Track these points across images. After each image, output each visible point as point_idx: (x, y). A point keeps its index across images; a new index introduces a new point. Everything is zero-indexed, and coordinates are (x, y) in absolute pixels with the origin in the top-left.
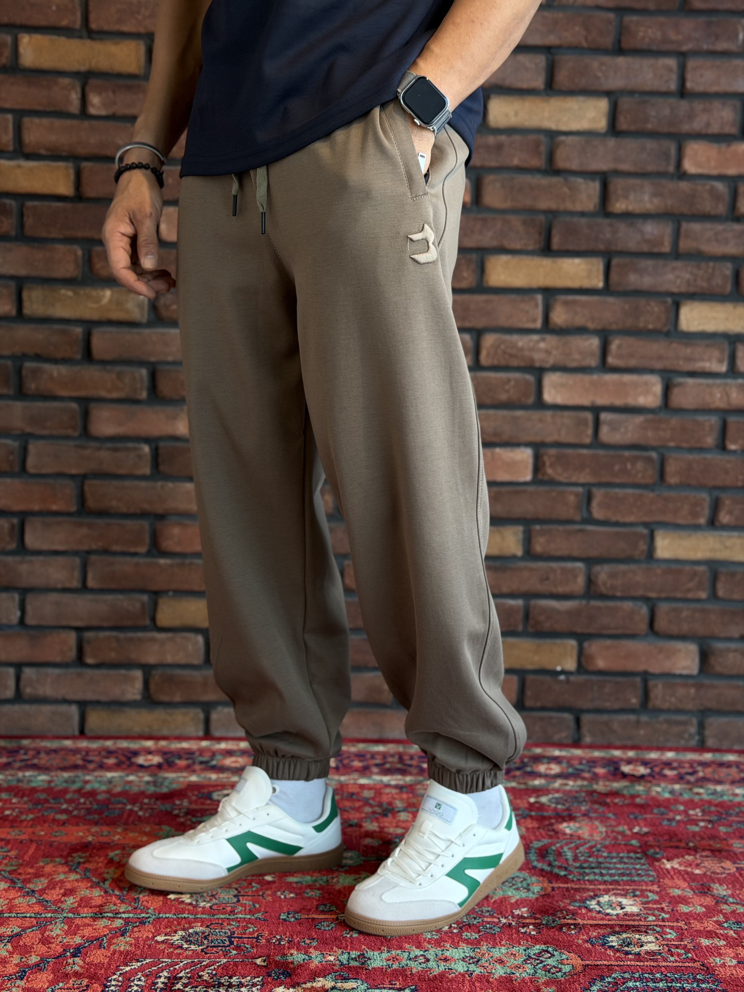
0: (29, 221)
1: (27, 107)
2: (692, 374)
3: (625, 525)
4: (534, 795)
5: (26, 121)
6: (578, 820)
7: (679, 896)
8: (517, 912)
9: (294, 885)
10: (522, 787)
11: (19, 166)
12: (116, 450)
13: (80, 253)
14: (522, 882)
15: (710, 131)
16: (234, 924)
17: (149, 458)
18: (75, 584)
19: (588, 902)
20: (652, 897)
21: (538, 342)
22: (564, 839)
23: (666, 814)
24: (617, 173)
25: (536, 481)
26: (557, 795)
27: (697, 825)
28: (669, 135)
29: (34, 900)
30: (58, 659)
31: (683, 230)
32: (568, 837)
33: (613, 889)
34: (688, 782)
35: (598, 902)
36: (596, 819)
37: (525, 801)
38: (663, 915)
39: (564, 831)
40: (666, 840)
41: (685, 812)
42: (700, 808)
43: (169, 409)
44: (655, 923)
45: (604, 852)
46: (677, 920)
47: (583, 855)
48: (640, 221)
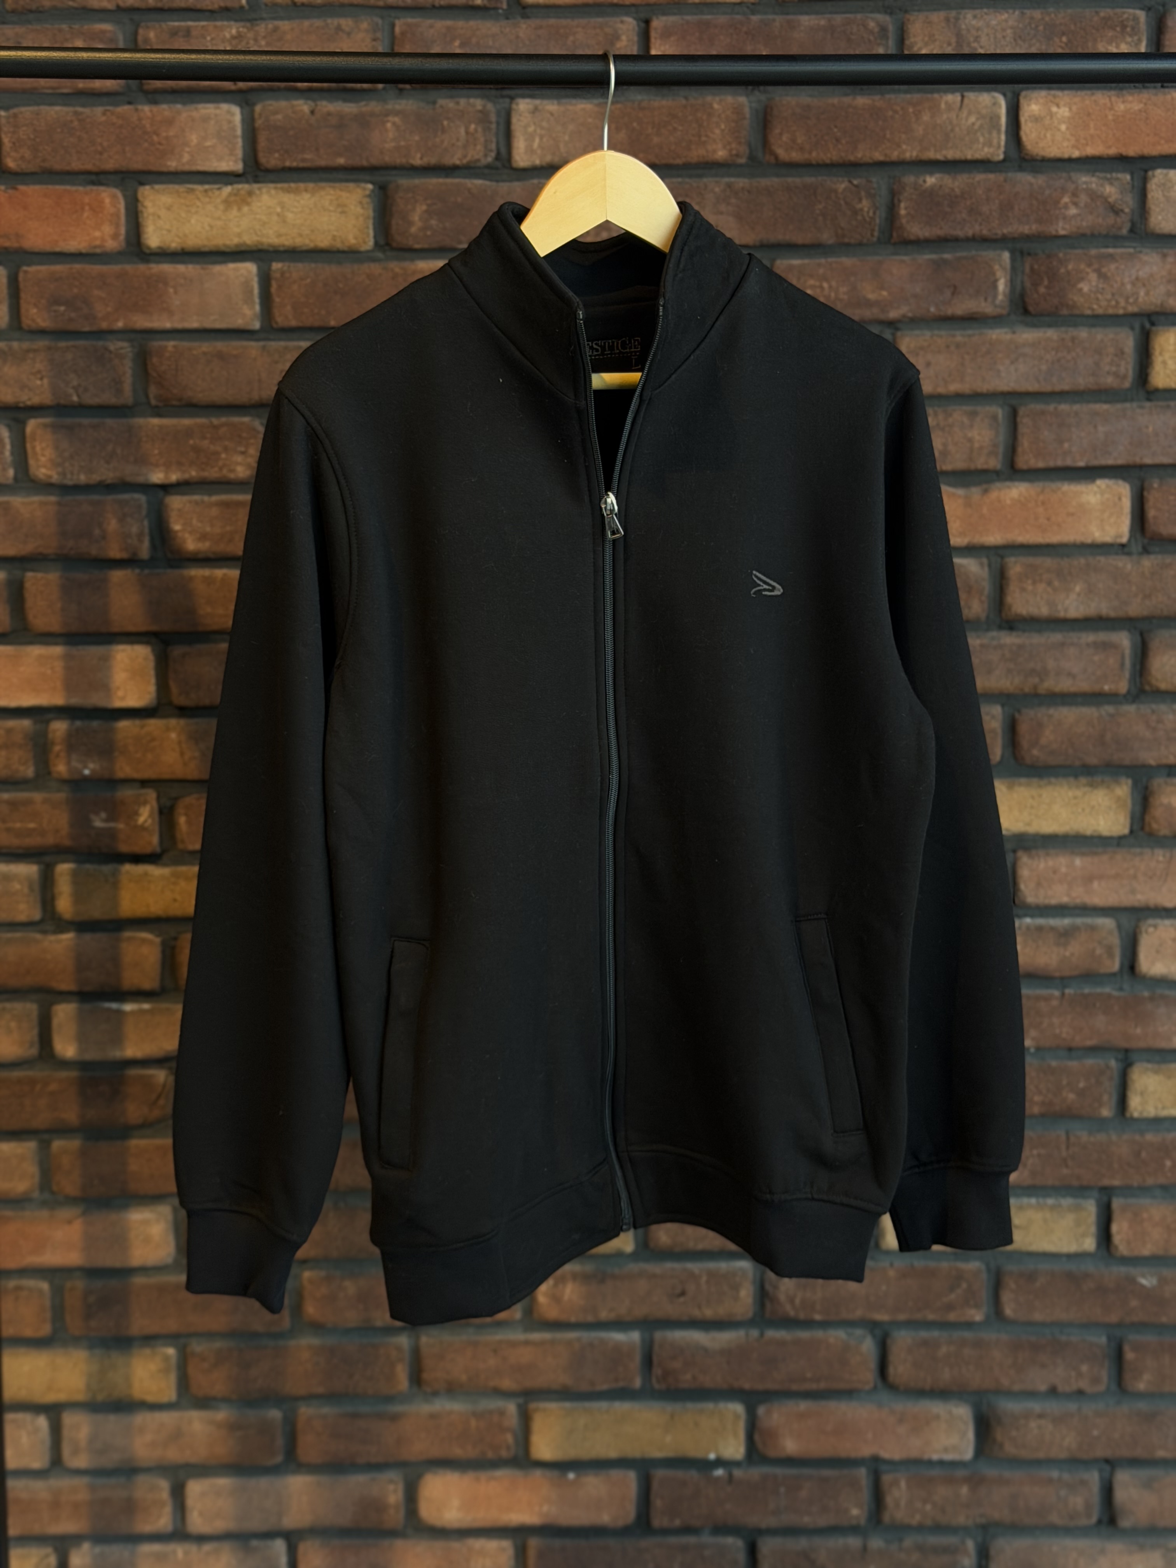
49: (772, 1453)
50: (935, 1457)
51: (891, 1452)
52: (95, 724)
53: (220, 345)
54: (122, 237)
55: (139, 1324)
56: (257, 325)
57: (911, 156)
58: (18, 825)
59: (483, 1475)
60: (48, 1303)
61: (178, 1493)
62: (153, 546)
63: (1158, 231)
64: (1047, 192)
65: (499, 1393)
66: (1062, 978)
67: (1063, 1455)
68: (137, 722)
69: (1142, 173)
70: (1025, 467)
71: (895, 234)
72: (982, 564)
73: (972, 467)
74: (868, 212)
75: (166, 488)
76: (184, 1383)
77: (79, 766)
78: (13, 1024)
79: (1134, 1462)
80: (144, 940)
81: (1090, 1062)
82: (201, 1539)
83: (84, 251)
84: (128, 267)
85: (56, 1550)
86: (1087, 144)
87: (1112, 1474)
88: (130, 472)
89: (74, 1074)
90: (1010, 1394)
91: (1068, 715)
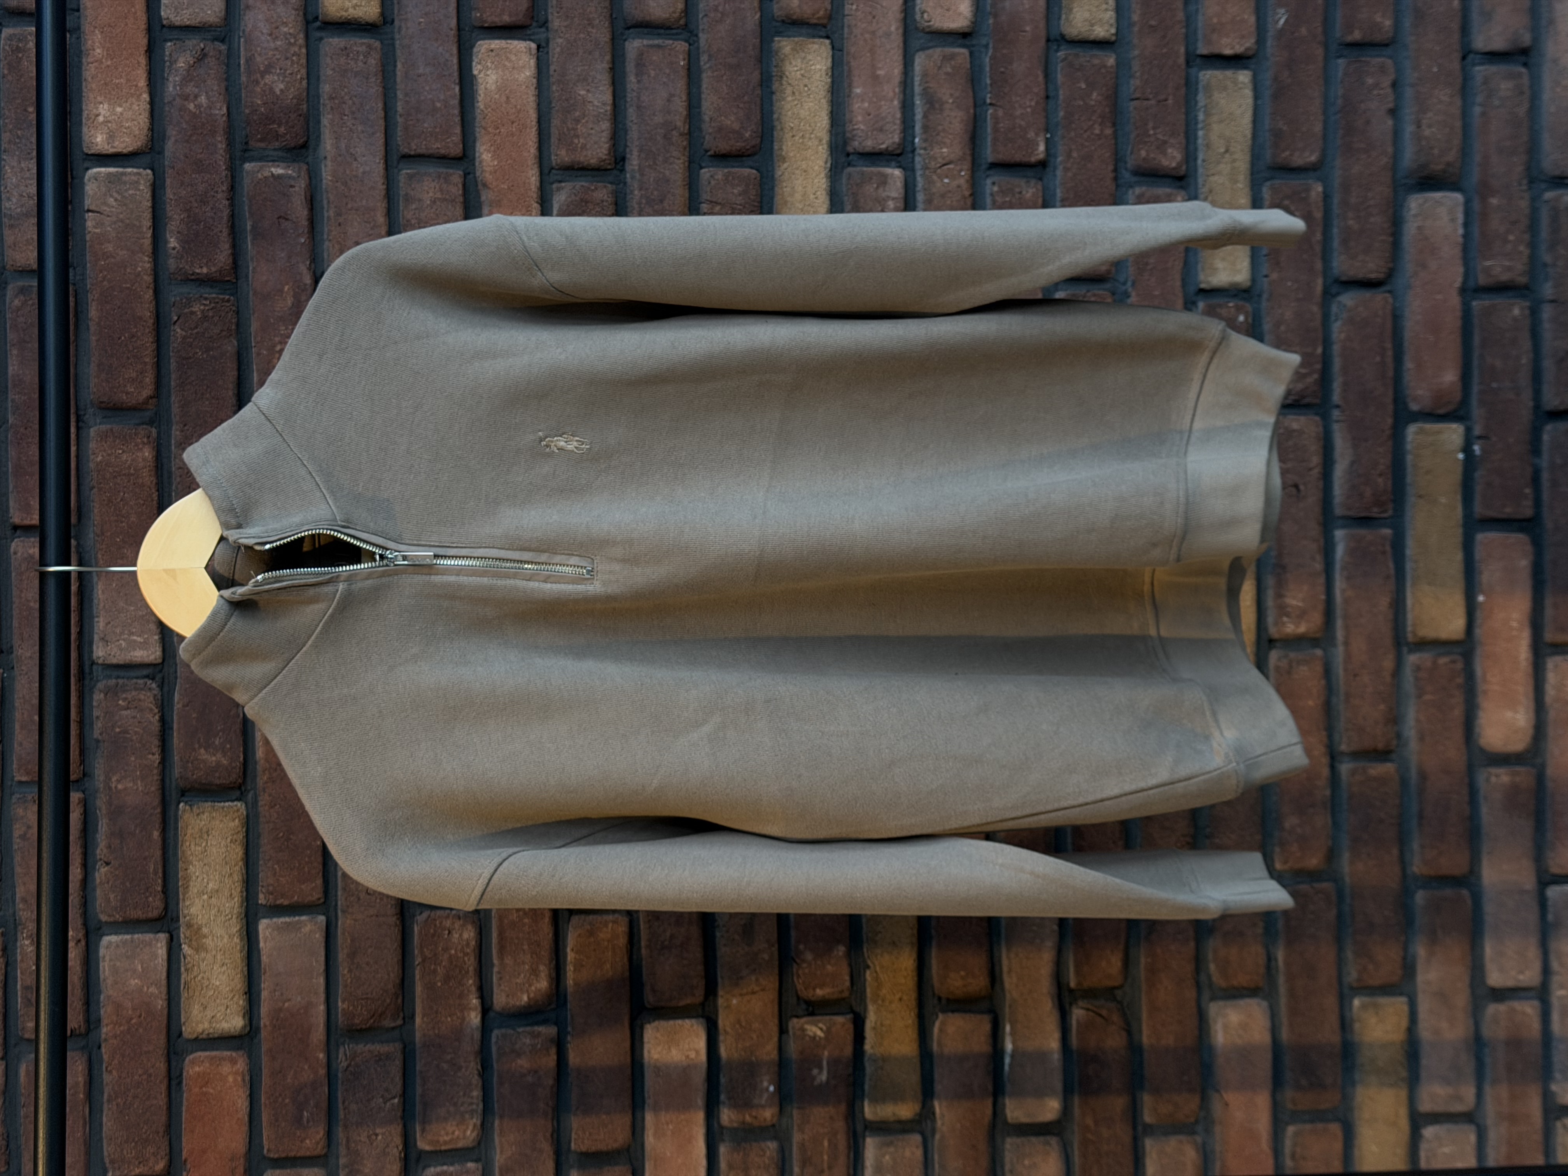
49: (1458, 396)
50: (1461, 231)
51: (1455, 275)
52: (723, 1080)
53: (342, 955)
54: (234, 1054)
55: (1330, 1035)
56: (322, 918)
57: (149, 262)
58: (826, 1157)
59: (1481, 687)
60: (1308, 1126)
61: (1500, 995)
62: (545, 1022)
63: (223, 13)
64: (184, 126)
65: (1397, 671)
66: (975, 106)
67: (1459, 102)
68: (721, 1038)
69: (165, 30)
70: (461, 146)
71: (227, 279)
72: (558, 189)
73: (461, 199)
74: (204, 304)
75: (486, 1009)
76: (1388, 989)
77: (765, 1096)
78: (1026, 1162)
79: (1465, 30)
80: (941, 1030)
81: (1060, 78)
82: (1546, 971)
83: (248, 1092)
84: (264, 1048)
85: (1558, 1118)
86: (136, 86)
87: (1477, 53)
88: (470, 1046)
89: (1076, 1100)
90: (1396, 157)
91: (709, 103)
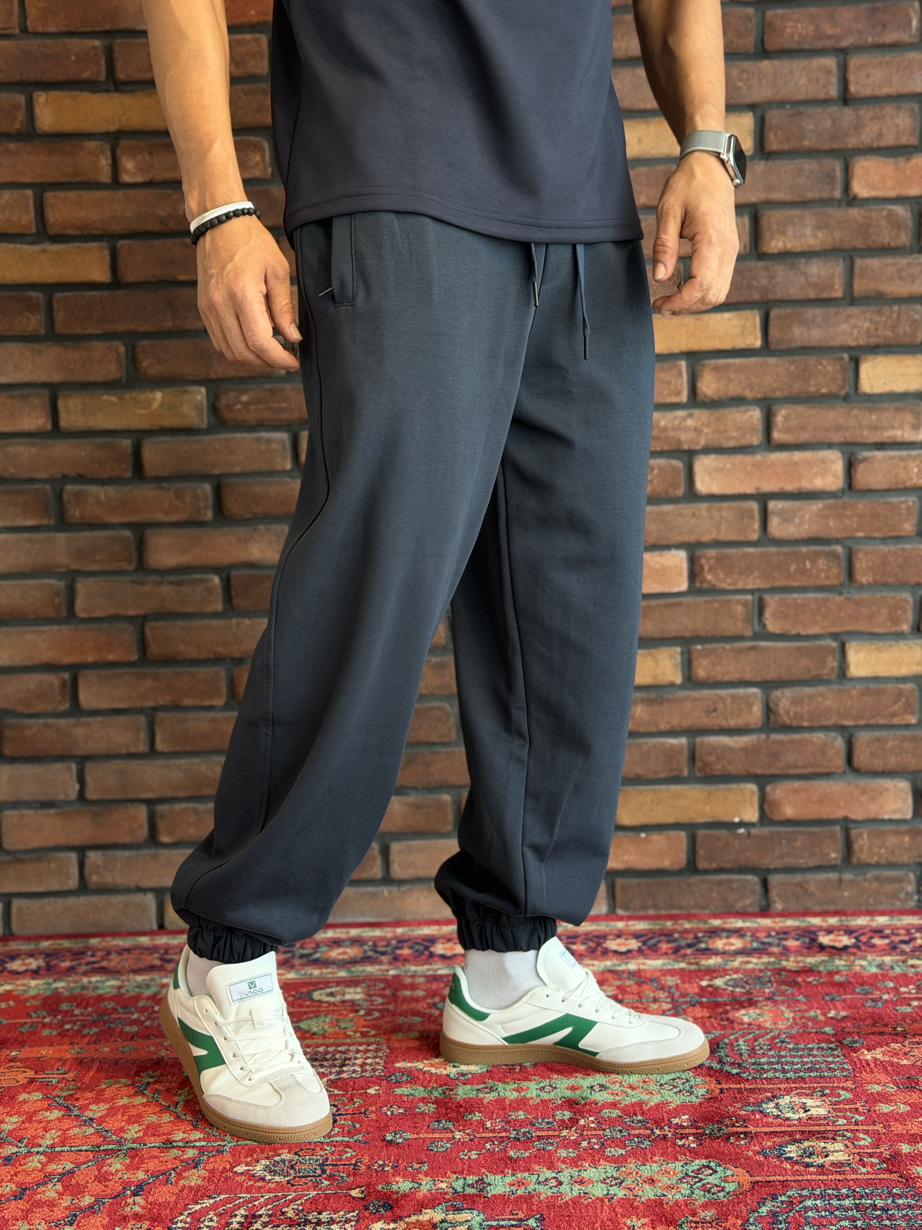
0: (60, 316)
1: (48, 179)
2: (880, 446)
3: (808, 638)
4: (708, 978)
5: (49, 196)
6: (759, 1005)
7: (878, 1093)
8: (675, 1121)
9: (405, 1098)
10: (693, 967)
11: (44, 251)
12: (179, 584)
13: (122, 349)
14: (684, 1083)
15: (883, 144)
16: (328, 1148)
17: (220, 591)
18: (142, 747)
19: (764, 1105)
20: (845, 1095)
21: (684, 419)
22: (740, 1029)
23: (872, 993)
24: (770, 204)
25: (693, 590)
26: (735, 976)
27: (909, 1005)
28: (832, 153)
29: (92, 1130)
30: (127, 840)
31: (857, 269)
32: (746, 1026)
33: (796, 1088)
34: (903, 952)
35: (777, 1104)
36: (783, 1002)
37: (695, 985)
38: (857, 1117)
39: (741, 1019)
40: (867, 1026)
41: (896, 990)
42: (914, 984)
43: (241, 531)
44: (846, 1128)
45: (789, 1043)
46: (874, 1123)
47: (761, 1048)
48: (803, 261)
